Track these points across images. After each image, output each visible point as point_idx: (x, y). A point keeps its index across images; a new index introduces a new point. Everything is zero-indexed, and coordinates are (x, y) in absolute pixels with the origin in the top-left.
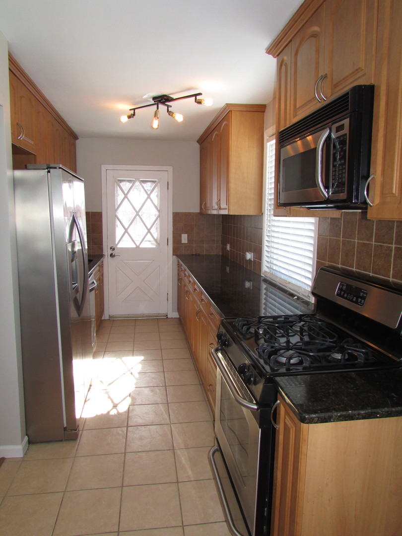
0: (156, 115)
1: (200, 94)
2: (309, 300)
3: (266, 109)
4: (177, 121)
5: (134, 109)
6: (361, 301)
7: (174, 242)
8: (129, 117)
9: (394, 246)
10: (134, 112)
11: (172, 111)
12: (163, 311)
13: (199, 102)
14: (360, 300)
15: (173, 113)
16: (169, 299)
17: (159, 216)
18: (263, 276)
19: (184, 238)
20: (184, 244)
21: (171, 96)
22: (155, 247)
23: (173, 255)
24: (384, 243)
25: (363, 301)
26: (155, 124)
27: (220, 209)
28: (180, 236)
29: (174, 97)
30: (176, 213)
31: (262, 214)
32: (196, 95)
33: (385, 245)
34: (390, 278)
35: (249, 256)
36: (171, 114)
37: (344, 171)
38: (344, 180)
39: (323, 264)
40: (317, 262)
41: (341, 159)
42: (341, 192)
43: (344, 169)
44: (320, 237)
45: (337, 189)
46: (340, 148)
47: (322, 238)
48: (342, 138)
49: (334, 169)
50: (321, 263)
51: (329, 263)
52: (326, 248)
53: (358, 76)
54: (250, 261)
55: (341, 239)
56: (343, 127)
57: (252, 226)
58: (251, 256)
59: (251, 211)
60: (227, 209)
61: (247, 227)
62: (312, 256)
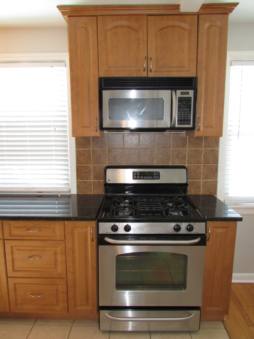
9: (155, 149)
14: (155, 177)
25: (158, 177)
34: (154, 164)
37: (189, 114)
38: (189, 118)
39: (87, 167)
40: (77, 167)
41: (186, 108)
42: (187, 124)
43: (189, 113)
44: (80, 150)
45: (183, 122)
46: (185, 103)
47: (82, 150)
48: (187, 98)
49: (180, 112)
50: (84, 167)
51: (95, 165)
52: (89, 156)
53: (181, 69)
55: (107, 149)
56: (187, 93)
62: (69, 163)
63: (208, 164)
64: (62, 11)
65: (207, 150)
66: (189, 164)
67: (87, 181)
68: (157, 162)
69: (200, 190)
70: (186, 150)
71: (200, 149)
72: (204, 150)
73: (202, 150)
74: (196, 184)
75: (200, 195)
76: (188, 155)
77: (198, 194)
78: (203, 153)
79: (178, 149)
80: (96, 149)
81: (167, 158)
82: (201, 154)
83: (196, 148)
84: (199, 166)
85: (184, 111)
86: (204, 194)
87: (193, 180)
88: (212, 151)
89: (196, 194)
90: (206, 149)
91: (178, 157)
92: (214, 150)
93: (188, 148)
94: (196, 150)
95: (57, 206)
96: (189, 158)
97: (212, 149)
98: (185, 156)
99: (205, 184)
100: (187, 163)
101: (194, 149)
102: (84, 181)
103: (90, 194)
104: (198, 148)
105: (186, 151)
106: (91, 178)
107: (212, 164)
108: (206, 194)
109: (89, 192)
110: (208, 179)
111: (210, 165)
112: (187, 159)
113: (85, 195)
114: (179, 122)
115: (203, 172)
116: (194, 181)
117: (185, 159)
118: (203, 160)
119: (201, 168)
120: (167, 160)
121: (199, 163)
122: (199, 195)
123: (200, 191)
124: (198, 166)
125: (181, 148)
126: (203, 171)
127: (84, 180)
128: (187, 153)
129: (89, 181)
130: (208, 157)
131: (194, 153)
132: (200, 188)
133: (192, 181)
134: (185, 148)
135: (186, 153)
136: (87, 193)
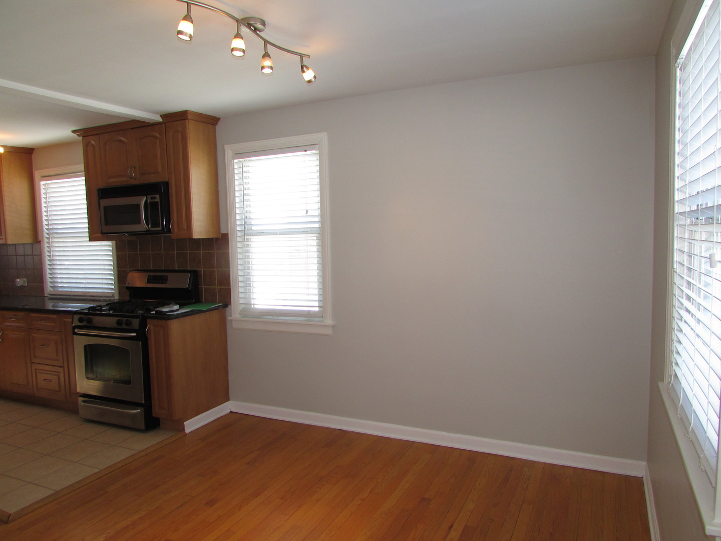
3: (34, 153)
6: (165, 282)
18: (48, 295)
31: (40, 242)
33: (170, 252)
34: (176, 268)
35: (21, 282)
38: (159, 221)
39: (125, 271)
40: (118, 270)
41: (156, 212)
42: (158, 227)
44: (119, 254)
45: (154, 226)
46: (154, 207)
47: (121, 254)
48: (155, 203)
49: (152, 216)
50: (122, 270)
51: (130, 269)
52: (126, 260)
53: (157, 175)
54: (23, 287)
55: (139, 253)
56: (155, 198)
57: (21, 254)
58: (24, 281)
59: (28, 240)
60: (2, 239)
61: (11, 255)
62: (112, 268)
63: (221, 268)
66: (205, 268)
68: (178, 265)
71: (212, 252)
72: (216, 252)
74: (212, 291)
78: (216, 256)
79: (194, 252)
80: (131, 253)
81: (185, 261)
82: (214, 257)
83: (209, 250)
85: (155, 215)
87: (209, 286)
88: (223, 253)
90: (218, 251)
91: (194, 261)
93: (202, 250)
94: (209, 253)
96: (204, 262)
97: (223, 251)
98: (201, 259)
99: (220, 291)
100: (202, 267)
101: (207, 251)
102: (123, 286)
107: (225, 268)
110: (222, 286)
111: (223, 270)
114: (152, 226)
115: (217, 278)
117: (201, 263)
118: (216, 264)
119: (215, 273)
120: (185, 263)
121: (213, 267)
124: (212, 270)
125: (196, 250)
127: (123, 284)
128: (202, 256)
130: (220, 261)
131: (207, 256)
132: (216, 296)
133: (208, 288)
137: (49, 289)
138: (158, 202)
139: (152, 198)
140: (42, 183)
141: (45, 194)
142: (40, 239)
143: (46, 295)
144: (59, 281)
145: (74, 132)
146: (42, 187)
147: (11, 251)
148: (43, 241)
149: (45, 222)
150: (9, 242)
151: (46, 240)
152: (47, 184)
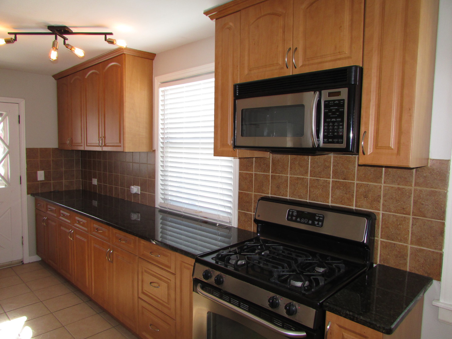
0: (54, 45)
1: (111, 34)
2: (231, 226)
3: (155, 58)
4: (77, 56)
5: (16, 34)
6: (318, 224)
7: (29, 180)
8: (8, 41)
9: (331, 180)
10: (16, 37)
11: (69, 44)
12: (16, 257)
13: (111, 42)
14: (316, 223)
15: (72, 47)
16: (24, 243)
17: (8, 153)
18: (158, 207)
19: (41, 175)
20: (41, 181)
21: (71, 29)
22: (4, 187)
23: (28, 194)
24: (321, 177)
25: (320, 223)
26: (54, 55)
27: (105, 146)
28: (36, 173)
29: (74, 30)
30: (29, 149)
31: (155, 151)
32: (106, 34)
33: (321, 179)
34: (329, 203)
35: (135, 189)
36: (70, 47)
37: (341, 127)
38: (341, 134)
39: (248, 194)
40: (239, 193)
41: (336, 118)
42: (338, 143)
43: (341, 125)
44: (243, 173)
45: (330, 140)
46: (334, 109)
47: (245, 173)
48: (337, 102)
49: (326, 124)
50: (245, 194)
51: (256, 193)
52: (251, 181)
53: (339, 57)
54: (136, 194)
55: (271, 174)
56: (338, 94)
57: (137, 162)
58: (138, 190)
59: (144, 148)
60: (120, 146)
61: (128, 162)
62: (232, 188)
63: (423, 217)
64: (209, 16)
65: (421, 191)
66: (386, 211)
67: (248, 213)
68: (333, 199)
69: (407, 262)
70: (381, 186)
71: (407, 187)
72: (415, 190)
73: (411, 190)
74: (398, 250)
75: (406, 272)
76: (384, 196)
77: (402, 269)
78: (412, 195)
79: (367, 183)
80: (259, 173)
81: (348, 195)
82: (410, 197)
83: (398, 184)
84: (405, 217)
85: (334, 122)
86: (413, 272)
87: (393, 240)
88: (432, 193)
89: (398, 268)
90: (418, 188)
91: (366, 197)
92: (436, 192)
93: (384, 183)
94: (399, 189)
95: (220, 238)
96: (385, 201)
97: (433, 189)
98: (379, 196)
99: (415, 253)
100: (381, 209)
101: (396, 186)
102: (245, 213)
103: (250, 230)
104: (403, 185)
105: (380, 188)
106: (252, 209)
107: (432, 218)
108: (417, 272)
109: (249, 228)
110: (422, 245)
111: (427, 220)
112: (382, 201)
113: (245, 231)
114: (326, 140)
115: (412, 231)
116: (394, 244)
117: (379, 202)
118: (413, 209)
119: (408, 223)
120: (347, 199)
121: (405, 212)
122: (403, 271)
123: (406, 264)
124: (402, 217)
125: (371, 182)
126: (412, 228)
127: (244, 211)
128: (382, 191)
129: (250, 214)
130: (423, 204)
131: (395, 193)
132: (406, 259)
133: (390, 243)
134: (379, 183)
135: (380, 192)
136: (246, 229)
137: (159, 201)
138: (344, 100)
139: (330, 95)
140: (161, 89)
141: (163, 101)
142: (155, 148)
143: (157, 206)
144: (170, 194)
145: (206, 13)
146: (161, 94)
147: (128, 159)
148: (157, 150)
149: (161, 131)
150: (127, 150)
151: (160, 150)
152: (166, 90)
